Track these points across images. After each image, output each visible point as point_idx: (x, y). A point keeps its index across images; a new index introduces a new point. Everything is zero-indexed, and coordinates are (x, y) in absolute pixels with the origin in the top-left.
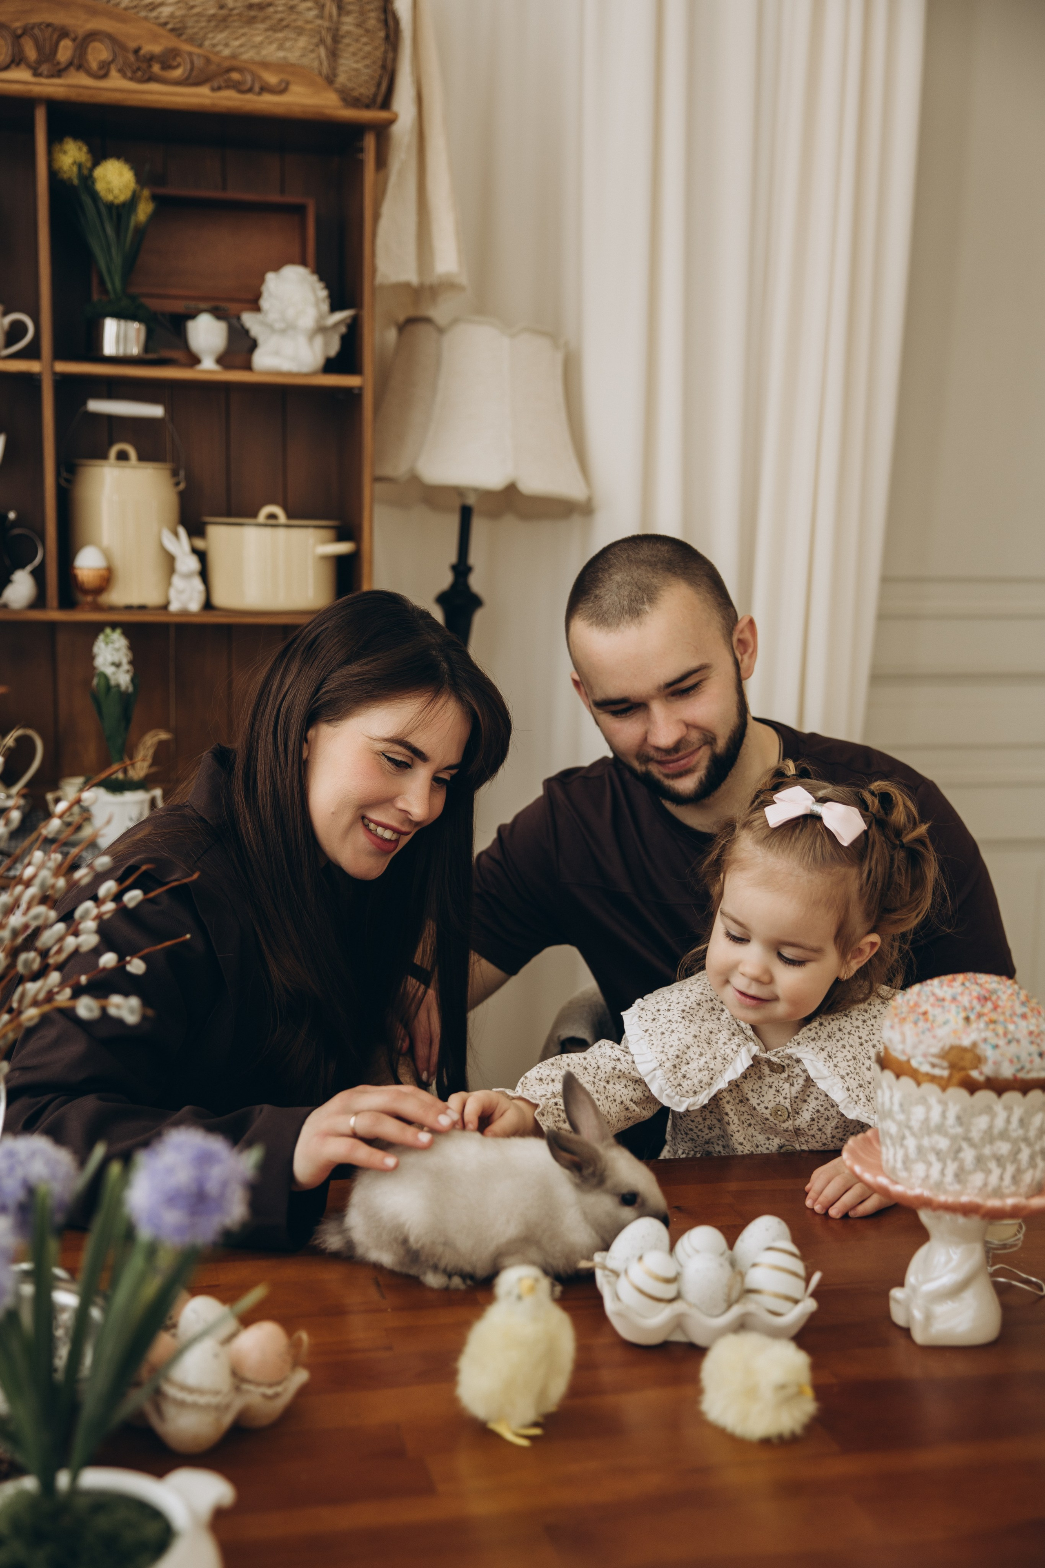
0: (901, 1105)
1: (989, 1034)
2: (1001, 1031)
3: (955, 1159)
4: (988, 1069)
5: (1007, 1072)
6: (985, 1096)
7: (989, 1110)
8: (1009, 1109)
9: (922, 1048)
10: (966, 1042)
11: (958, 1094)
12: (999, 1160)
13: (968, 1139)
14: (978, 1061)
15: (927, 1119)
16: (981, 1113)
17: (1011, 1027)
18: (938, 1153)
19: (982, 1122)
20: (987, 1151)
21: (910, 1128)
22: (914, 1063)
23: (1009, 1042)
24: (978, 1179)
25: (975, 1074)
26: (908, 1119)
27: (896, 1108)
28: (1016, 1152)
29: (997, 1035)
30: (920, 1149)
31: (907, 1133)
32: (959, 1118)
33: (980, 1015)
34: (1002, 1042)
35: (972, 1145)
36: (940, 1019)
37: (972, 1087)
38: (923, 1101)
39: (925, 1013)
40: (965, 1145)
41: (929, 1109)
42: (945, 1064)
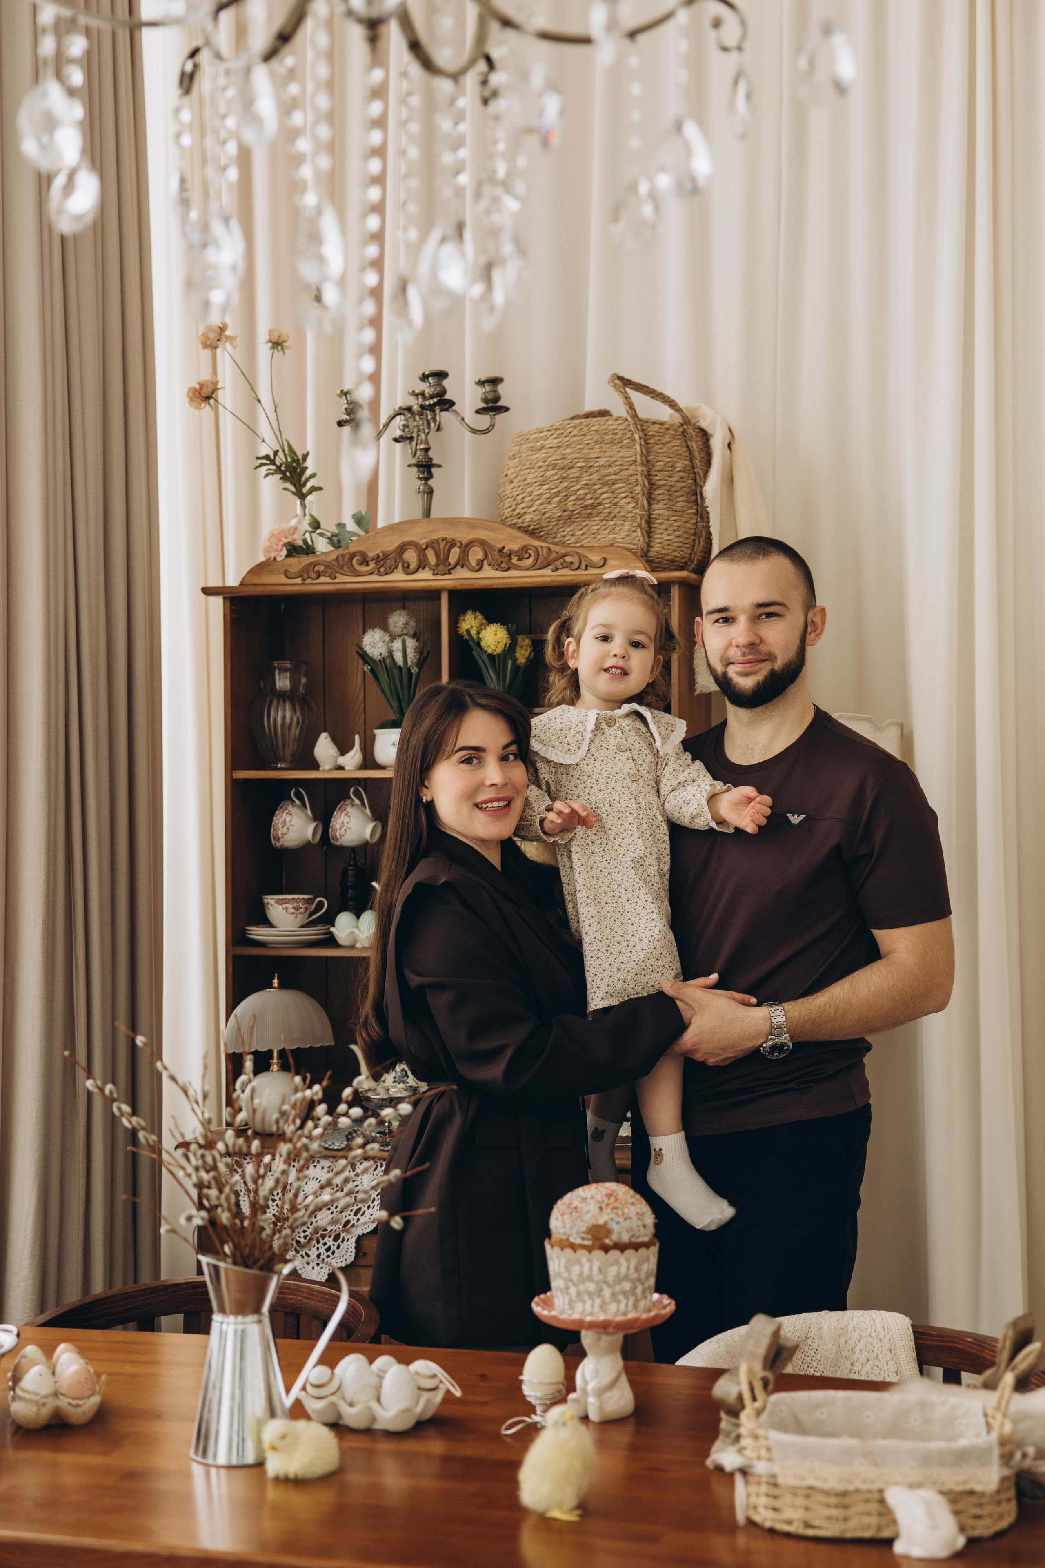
0: (566, 1267)
1: (613, 1216)
2: (620, 1213)
3: (599, 1296)
4: (614, 1237)
5: (625, 1238)
6: (614, 1253)
7: (617, 1262)
8: (628, 1260)
9: (575, 1229)
10: (601, 1222)
11: (598, 1254)
12: (625, 1294)
13: (606, 1282)
14: (609, 1232)
15: (581, 1273)
16: (612, 1264)
17: (626, 1210)
18: (589, 1293)
19: (613, 1270)
20: (617, 1288)
21: (571, 1281)
22: (572, 1239)
23: (625, 1219)
24: (613, 1308)
25: (607, 1241)
26: (570, 1275)
27: (563, 1269)
28: (634, 1288)
29: (618, 1216)
30: (579, 1293)
31: (570, 1284)
32: (600, 1270)
33: (608, 1205)
34: (621, 1220)
35: (609, 1285)
36: (585, 1210)
37: (606, 1249)
38: (578, 1262)
39: (576, 1208)
40: (604, 1286)
41: (582, 1266)
42: (590, 1237)
